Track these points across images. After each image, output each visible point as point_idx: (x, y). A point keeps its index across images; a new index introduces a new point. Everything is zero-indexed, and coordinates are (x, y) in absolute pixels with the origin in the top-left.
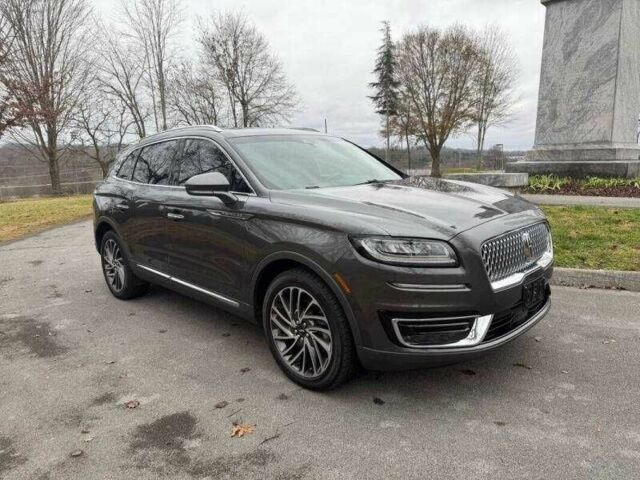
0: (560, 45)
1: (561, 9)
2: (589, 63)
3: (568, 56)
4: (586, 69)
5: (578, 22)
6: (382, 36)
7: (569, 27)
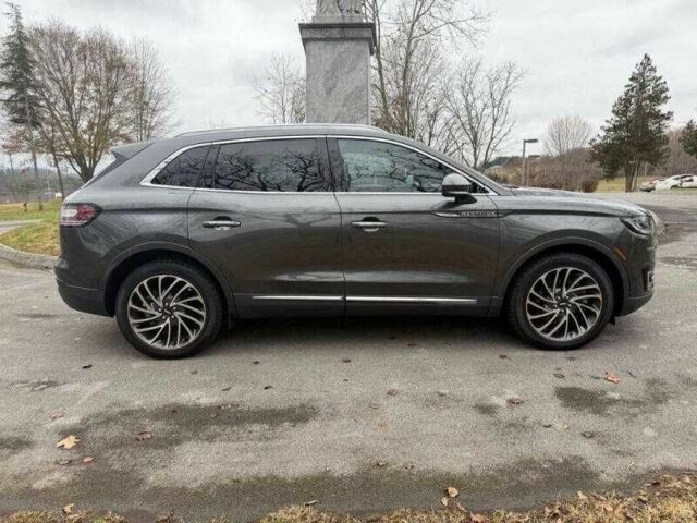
0: (321, 81)
1: (320, 48)
2: (347, 99)
3: (329, 91)
4: (344, 105)
5: (334, 63)
6: (10, 22)
7: (328, 67)
